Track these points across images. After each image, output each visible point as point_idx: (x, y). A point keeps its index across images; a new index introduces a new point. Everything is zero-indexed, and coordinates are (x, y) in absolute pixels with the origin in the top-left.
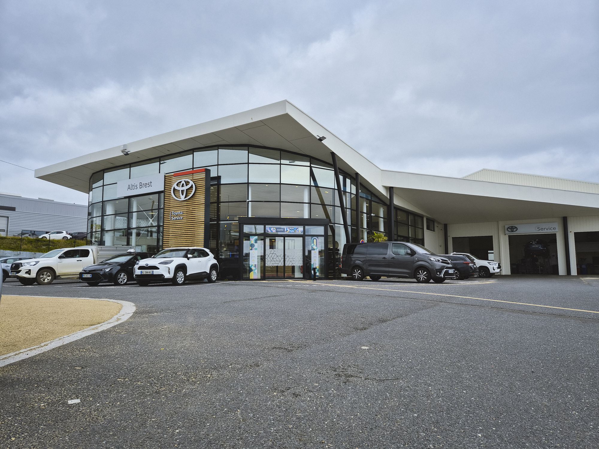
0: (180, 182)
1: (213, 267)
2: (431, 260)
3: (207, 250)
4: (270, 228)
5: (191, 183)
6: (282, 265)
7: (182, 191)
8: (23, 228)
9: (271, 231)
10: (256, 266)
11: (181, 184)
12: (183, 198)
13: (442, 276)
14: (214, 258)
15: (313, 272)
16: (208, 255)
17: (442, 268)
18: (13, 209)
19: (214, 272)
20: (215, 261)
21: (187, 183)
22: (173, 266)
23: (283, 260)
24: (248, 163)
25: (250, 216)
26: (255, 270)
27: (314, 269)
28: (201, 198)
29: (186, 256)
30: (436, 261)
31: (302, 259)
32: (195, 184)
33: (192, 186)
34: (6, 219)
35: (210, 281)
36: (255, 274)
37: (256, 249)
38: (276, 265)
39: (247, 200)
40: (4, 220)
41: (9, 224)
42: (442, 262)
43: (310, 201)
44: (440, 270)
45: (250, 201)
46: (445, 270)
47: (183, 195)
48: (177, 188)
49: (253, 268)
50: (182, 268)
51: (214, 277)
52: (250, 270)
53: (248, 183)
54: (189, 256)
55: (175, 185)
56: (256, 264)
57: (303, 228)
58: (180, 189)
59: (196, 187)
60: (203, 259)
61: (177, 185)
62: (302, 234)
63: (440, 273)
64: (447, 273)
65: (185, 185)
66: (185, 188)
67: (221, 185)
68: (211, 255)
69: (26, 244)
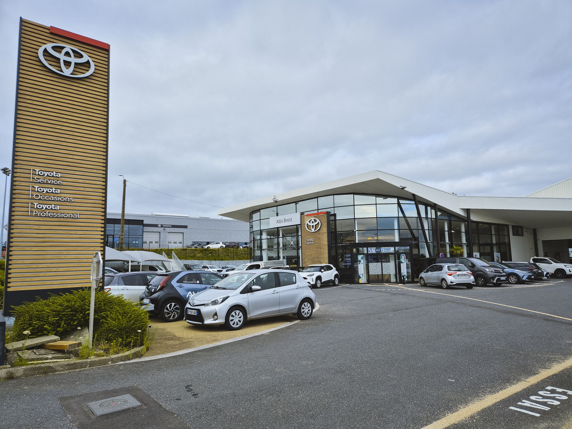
0: (311, 220)
1: (336, 276)
2: (486, 271)
3: (332, 266)
4: (371, 249)
5: (318, 221)
6: (381, 274)
7: (312, 226)
8: (193, 240)
9: (372, 251)
10: (363, 274)
11: (312, 221)
12: (313, 230)
13: (495, 282)
14: (336, 270)
15: (402, 278)
16: (333, 269)
17: (495, 276)
18: (186, 227)
19: (337, 279)
20: (337, 272)
21: (315, 221)
22: (314, 277)
23: (381, 270)
24: (354, 205)
25: (357, 242)
26: (362, 277)
27: (403, 277)
28: (325, 230)
29: (320, 271)
30: (490, 271)
31: (395, 270)
32: (320, 221)
33: (318, 223)
34: (182, 234)
35: (335, 285)
36: (363, 279)
37: (362, 264)
38: (377, 274)
39: (355, 230)
40: (181, 236)
41: (184, 237)
42: (495, 272)
43: (399, 228)
44: (493, 278)
45: (356, 231)
46: (497, 277)
47: (313, 228)
48: (309, 224)
49: (361, 276)
50: (319, 278)
51: (337, 283)
52: (360, 277)
53: (355, 219)
54: (322, 270)
55: (308, 222)
56: (363, 273)
57: (394, 249)
58: (311, 224)
59: (321, 223)
60: (329, 272)
61: (309, 222)
62: (394, 252)
63: (493, 280)
64: (499, 280)
65: (314, 222)
66: (314, 224)
67: (337, 221)
68: (334, 269)
69: (199, 253)
